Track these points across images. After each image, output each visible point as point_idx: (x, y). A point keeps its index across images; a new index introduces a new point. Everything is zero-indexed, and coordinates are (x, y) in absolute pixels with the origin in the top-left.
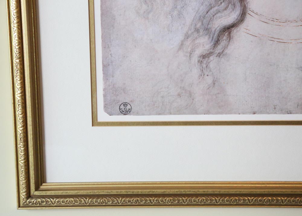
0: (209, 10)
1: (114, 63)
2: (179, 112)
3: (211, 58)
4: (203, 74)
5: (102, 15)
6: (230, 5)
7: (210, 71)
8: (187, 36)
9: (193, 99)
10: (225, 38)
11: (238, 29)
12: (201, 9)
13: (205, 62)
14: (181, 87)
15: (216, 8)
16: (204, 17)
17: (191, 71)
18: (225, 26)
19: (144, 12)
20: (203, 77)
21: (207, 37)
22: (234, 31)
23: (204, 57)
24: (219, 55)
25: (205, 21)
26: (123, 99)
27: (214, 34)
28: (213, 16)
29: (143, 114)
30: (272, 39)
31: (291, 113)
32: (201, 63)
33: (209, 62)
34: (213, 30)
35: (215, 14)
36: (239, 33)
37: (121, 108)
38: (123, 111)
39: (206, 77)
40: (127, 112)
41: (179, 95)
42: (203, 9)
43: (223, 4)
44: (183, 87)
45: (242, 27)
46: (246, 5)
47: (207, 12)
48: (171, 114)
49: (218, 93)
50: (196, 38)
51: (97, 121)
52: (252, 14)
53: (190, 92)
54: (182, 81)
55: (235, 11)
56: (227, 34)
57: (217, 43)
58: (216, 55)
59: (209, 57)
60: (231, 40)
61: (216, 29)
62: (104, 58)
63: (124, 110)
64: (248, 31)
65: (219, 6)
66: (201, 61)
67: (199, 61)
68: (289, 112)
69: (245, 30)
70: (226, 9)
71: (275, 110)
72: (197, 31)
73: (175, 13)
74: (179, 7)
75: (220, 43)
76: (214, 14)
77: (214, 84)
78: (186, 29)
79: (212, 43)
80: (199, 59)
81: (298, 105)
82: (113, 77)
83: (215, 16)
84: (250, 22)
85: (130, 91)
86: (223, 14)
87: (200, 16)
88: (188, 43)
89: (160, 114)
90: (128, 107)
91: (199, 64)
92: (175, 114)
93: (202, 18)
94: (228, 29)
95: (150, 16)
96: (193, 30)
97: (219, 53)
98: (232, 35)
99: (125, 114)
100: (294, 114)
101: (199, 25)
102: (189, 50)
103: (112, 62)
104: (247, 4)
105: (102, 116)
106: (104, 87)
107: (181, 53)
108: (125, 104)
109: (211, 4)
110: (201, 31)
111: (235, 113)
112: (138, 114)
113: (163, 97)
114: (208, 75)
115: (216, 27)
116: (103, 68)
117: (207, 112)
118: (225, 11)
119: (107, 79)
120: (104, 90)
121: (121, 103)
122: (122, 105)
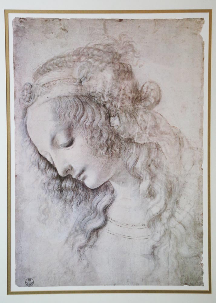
0: (84, 218)
1: (22, 252)
2: (65, 284)
3: (86, 248)
4: (81, 259)
5: (16, 221)
6: (97, 215)
7: (86, 257)
8: (70, 235)
9: (74, 276)
10: (94, 236)
11: (103, 230)
12: (79, 217)
13: (82, 251)
14: (66, 268)
15: (89, 217)
16: (81, 223)
17: (73, 257)
18: (95, 228)
19: (43, 220)
20: (81, 261)
21: (83, 235)
22: (100, 232)
23: (81, 247)
24: (91, 247)
25: (82, 225)
26: (28, 276)
27: (88, 233)
28: (87, 222)
29: (41, 286)
30: (124, 236)
31: (138, 285)
32: (79, 252)
33: (84, 252)
34: (87, 230)
35: (88, 221)
36: (104, 233)
37: (27, 282)
39: (83, 261)
40: (31, 284)
41: (65, 273)
42: (80, 217)
43: (93, 215)
44: (68, 268)
45: (105, 229)
46: (107, 215)
47: (83, 220)
48: (60, 285)
49: (91, 272)
50: (76, 236)
51: (10, 291)
52: (111, 220)
53: (72, 270)
54: (67, 263)
55: (100, 219)
56: (95, 233)
57: (89, 239)
58: (89, 246)
59: (84, 248)
60: (98, 237)
61: (89, 230)
62: (17, 249)
63: (28, 283)
64: (109, 232)
65: (90, 216)
66: (80, 251)
67: (78, 251)
68: (137, 284)
69: (107, 231)
70: (95, 218)
71: (128, 283)
72: (77, 231)
73: (63, 220)
74: (65, 216)
75: (91, 239)
76: (87, 221)
77: (88, 265)
78: (69, 230)
79: (86, 239)
80: (78, 249)
81: (143, 280)
82: (22, 261)
83: (88, 222)
84: (110, 226)
85: (33, 271)
86: (93, 221)
87: (79, 222)
88: (71, 239)
89: (52, 286)
90: (32, 281)
91: (78, 252)
92: (62, 286)
93: (79, 224)
94: (96, 230)
95: (47, 222)
96: (74, 231)
97: (91, 245)
98: (99, 234)
99: (29, 286)
100: (140, 285)
101: (78, 228)
102: (72, 243)
103: (21, 251)
104: (108, 214)
105: (14, 288)
106: (16, 268)
107: (66, 245)
108: (30, 280)
109: (85, 215)
110: (79, 231)
111: (102, 285)
112: (38, 286)
113: (54, 274)
114: (84, 260)
115: (89, 228)
116: (16, 255)
117: (84, 284)
118: (94, 219)
119: (18, 263)
120: (16, 270)
121: (26, 279)
122: (27, 280)
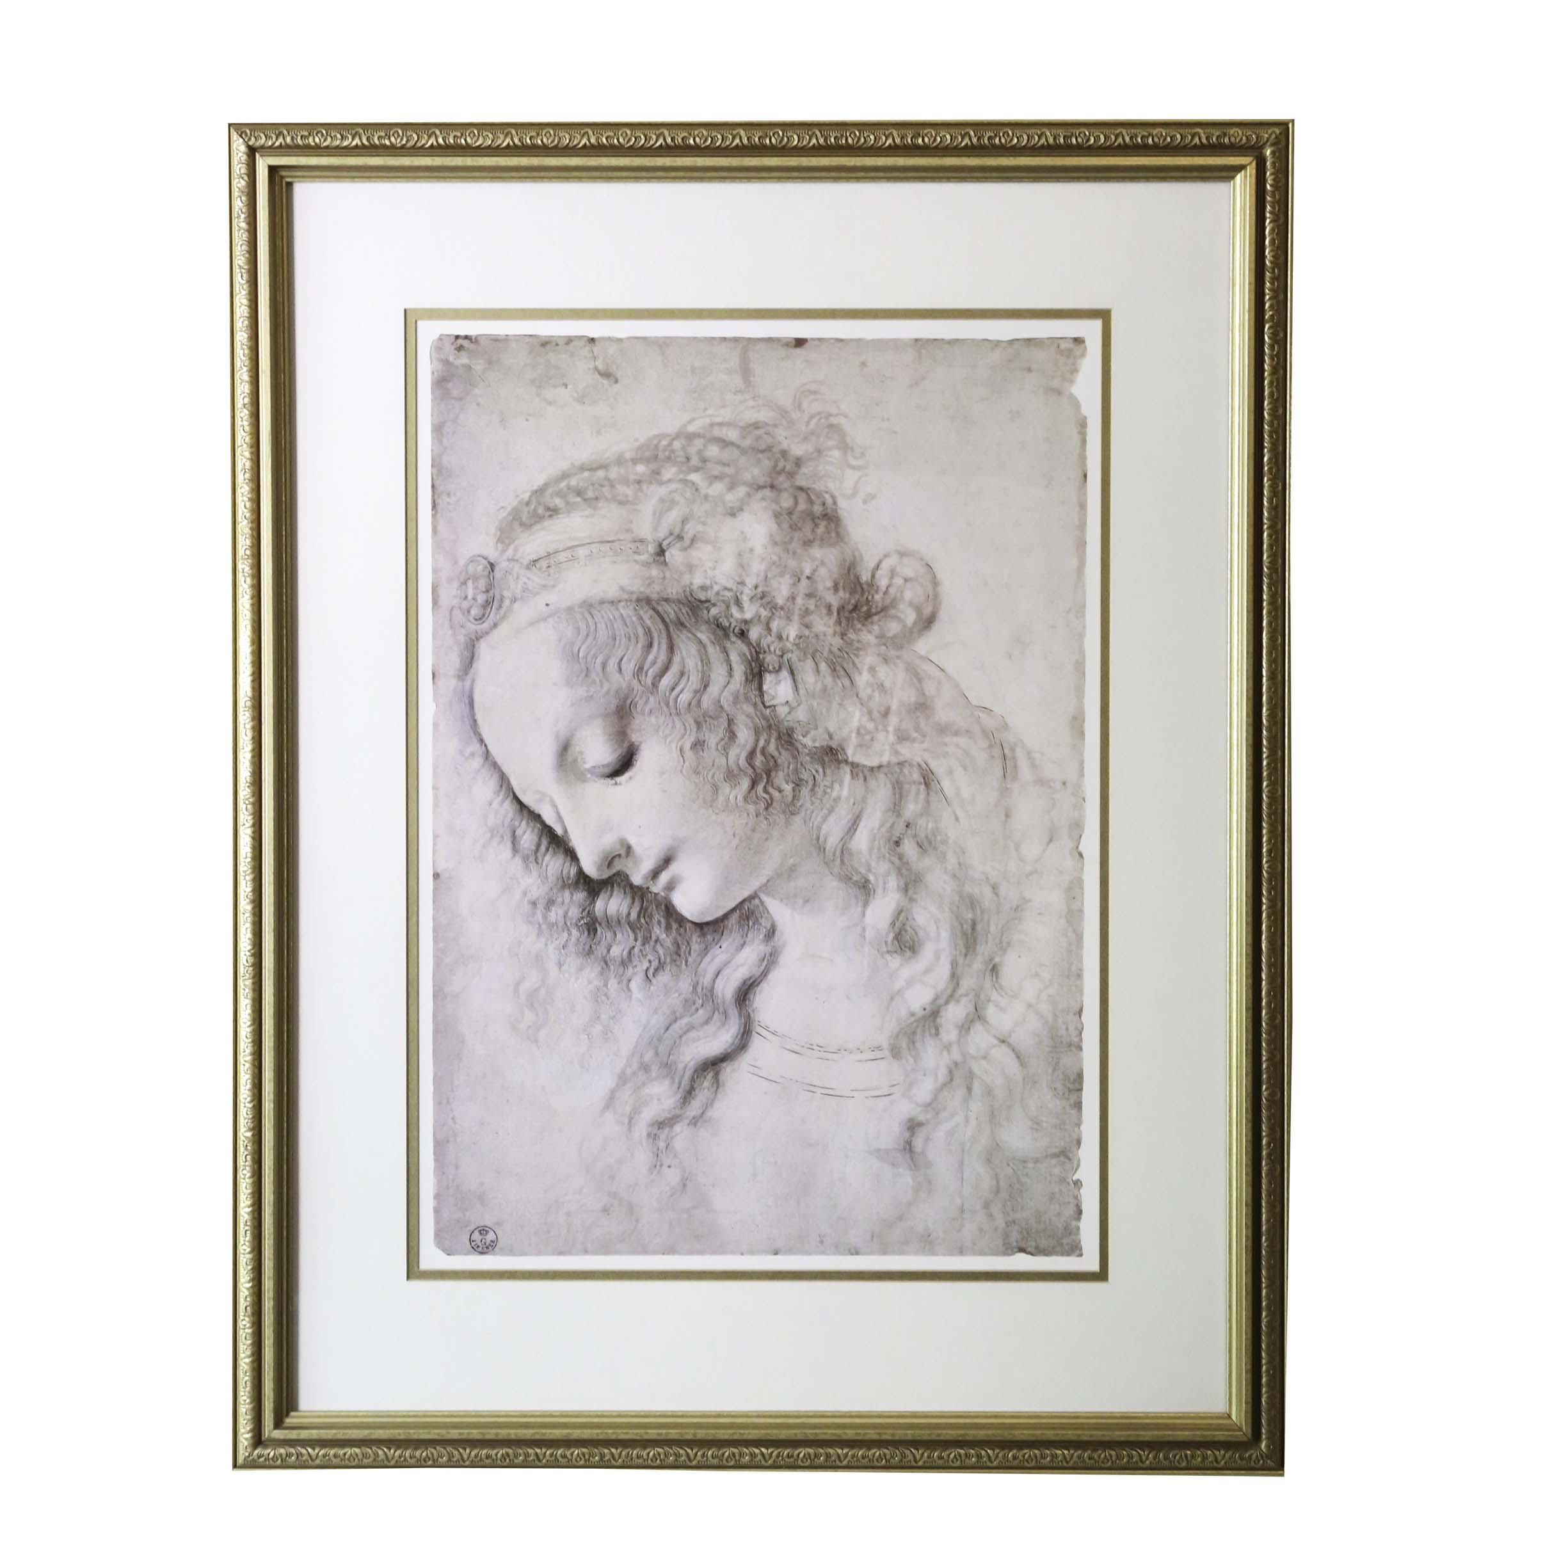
0: (670, 1025)
1: (458, 1138)
2: (606, 1249)
3: (677, 1128)
4: (658, 1164)
5: (436, 1032)
6: (716, 1013)
7: (675, 1156)
8: (623, 1080)
9: (637, 1221)
10: (706, 1084)
11: (735, 1066)
12: (653, 1021)
13: (663, 1137)
15: (685, 1020)
16: (660, 1040)
17: (632, 1155)
18: (707, 1059)
19: (529, 1027)
21: (667, 1082)
22: (727, 1070)
23: (661, 1124)
24: (695, 1122)
25: (661, 1048)
26: (478, 1217)
27: (683, 1076)
28: (681, 1037)
29: (524, 1254)
30: (811, 1088)
31: (857, 1253)
32: (654, 1139)
33: (673, 1138)
34: (681, 1066)
35: (685, 1033)
36: (737, 1074)
37: (473, 1238)
38: (478, 1247)
39: (665, 1170)
40: (487, 1248)
41: (606, 1210)
42: (658, 1021)
43: (701, 1012)
45: (745, 1061)
46: (752, 1015)
47: (667, 1029)
48: (586, 1252)
49: (694, 1207)
50: (644, 1084)
51: (418, 1267)
52: (764, 1032)
53: (630, 1202)
54: (612, 1178)
55: (727, 1027)
56: (711, 1075)
57: (689, 1094)
58: (688, 1121)
59: (672, 1126)
60: (720, 1089)
61: (686, 1065)
62: (438, 1126)
63: (480, 1244)
64: (756, 1071)
65: (692, 1015)
66: (655, 1135)
67: (649, 1135)
68: (853, 1251)
69: (751, 1069)
70: (707, 1022)
71: (822, 1246)
72: (645, 1068)
73: (598, 1029)
74: (604, 1017)
75: (696, 1095)
76: (680, 1032)
77: (684, 1185)
78: (619, 1065)
79: (679, 1096)
80: (650, 1129)
81: (873, 1236)
82: (457, 1167)
83: (684, 1038)
84: (761, 1050)
85: (496, 1201)
86: (701, 1034)
87: (652, 1037)
88: (626, 1094)
89: (561, 1253)
90: (491, 1236)
91: (650, 1141)
93: (655, 1042)
94: (714, 1065)
95: (542, 1035)
96: (635, 1066)
97: (694, 1118)
98: (722, 1076)
99: (482, 1253)
100: (864, 1254)
101: (649, 1055)
102: (628, 1109)
103: (455, 1135)
104: (753, 1011)
105: (431, 1257)
106: (436, 1191)
107: (609, 1116)
108: (483, 1231)
109: (675, 1013)
110: (654, 1068)
111: (733, 1252)
112: (511, 1252)
113: (568, 1214)
114: (669, 1167)
115: (688, 1059)
116: (435, 1147)
117: (670, 1250)
118: (706, 1027)
119: (444, 1173)
120: (437, 1196)
121: (472, 1227)
122: (476, 1232)
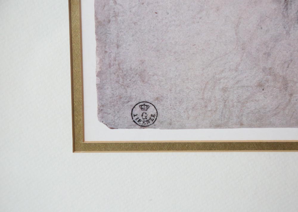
1: (119, 18)
2: (259, 121)
9: (291, 95)
14: (264, 70)
17: (288, 33)
26: (138, 93)
29: (182, 127)
37: (135, 112)
38: (140, 121)
40: (148, 121)
41: (260, 85)
44: (270, 69)
48: (242, 125)
51: (84, 141)
53: (284, 78)
54: (268, 54)
63: (141, 118)
82: (118, 46)
85: (156, 77)
89: (218, 126)
90: (151, 111)
92: (250, 126)
99: (143, 127)
103: (116, 15)
105: (95, 130)
106: (99, 70)
108: (144, 106)
112: (170, 125)
113: (225, 90)
116: (97, 27)
119: (106, 52)
120: (99, 74)
121: (134, 103)
122: (138, 108)
